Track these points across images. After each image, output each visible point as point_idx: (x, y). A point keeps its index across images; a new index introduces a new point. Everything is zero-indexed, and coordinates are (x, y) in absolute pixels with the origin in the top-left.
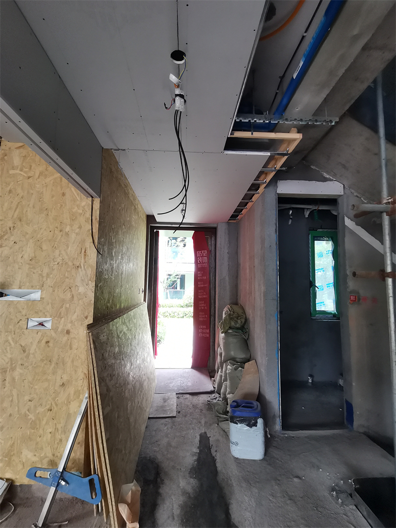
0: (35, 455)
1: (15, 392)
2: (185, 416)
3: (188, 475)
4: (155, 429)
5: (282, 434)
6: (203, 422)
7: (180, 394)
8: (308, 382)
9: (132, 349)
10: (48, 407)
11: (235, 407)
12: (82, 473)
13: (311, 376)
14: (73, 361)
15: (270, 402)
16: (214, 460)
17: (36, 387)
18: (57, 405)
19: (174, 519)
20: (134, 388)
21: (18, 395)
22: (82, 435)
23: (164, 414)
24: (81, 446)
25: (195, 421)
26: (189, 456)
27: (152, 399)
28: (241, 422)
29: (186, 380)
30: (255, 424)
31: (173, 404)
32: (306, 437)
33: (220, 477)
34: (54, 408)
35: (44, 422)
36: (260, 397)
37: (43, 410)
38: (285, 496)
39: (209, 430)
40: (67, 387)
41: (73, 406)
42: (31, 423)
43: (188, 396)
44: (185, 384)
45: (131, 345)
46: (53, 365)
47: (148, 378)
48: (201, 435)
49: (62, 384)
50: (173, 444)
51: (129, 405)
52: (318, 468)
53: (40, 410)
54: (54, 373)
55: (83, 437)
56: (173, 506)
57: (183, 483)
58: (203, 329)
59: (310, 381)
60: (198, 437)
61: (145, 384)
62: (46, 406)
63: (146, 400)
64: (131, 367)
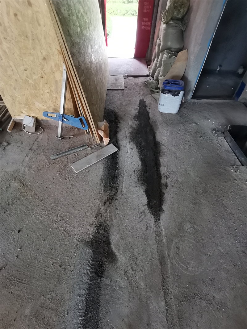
0: (44, 106)
1: (11, 63)
2: (130, 90)
3: (133, 119)
4: (112, 96)
5: (191, 101)
6: (141, 93)
7: (126, 76)
8: (216, 70)
9: (90, 34)
10: (40, 75)
11: (167, 84)
12: (74, 116)
13: (221, 66)
14: (45, 38)
15: (190, 82)
16: (148, 113)
17: (25, 60)
18: (45, 74)
19: (126, 138)
20: (96, 67)
21: (15, 66)
22: (69, 95)
23: (116, 88)
24: (70, 101)
25: (136, 92)
26: (134, 110)
27: (108, 79)
28: (169, 93)
29: (130, 67)
30: (178, 95)
31: (122, 82)
32: (205, 103)
33: (151, 121)
34: (44, 76)
35: (41, 86)
36: (184, 78)
37: (37, 77)
38: (186, 131)
39: (145, 98)
40: (48, 61)
41: (57, 75)
42: (33, 86)
43: (131, 78)
44: (129, 70)
45: (89, 30)
46: (31, 41)
47: (104, 63)
48: (140, 100)
49: (43, 58)
50: (124, 104)
51: (95, 79)
52: (208, 119)
53: (35, 77)
54: (34, 48)
55: (70, 96)
56: (126, 132)
57: (130, 123)
58: (146, 21)
59: (218, 70)
60: (139, 101)
61: (103, 66)
62: (38, 75)
63: (105, 79)
64: (92, 50)
